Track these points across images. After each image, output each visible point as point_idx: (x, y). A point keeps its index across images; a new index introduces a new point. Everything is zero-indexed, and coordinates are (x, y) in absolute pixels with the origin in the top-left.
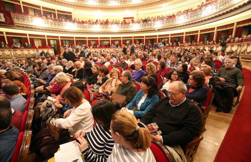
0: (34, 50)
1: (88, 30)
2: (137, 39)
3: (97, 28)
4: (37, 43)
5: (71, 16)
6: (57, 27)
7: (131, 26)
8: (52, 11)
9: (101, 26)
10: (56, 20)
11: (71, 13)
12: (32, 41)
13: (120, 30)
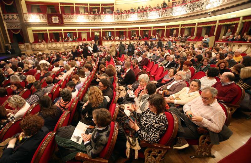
0: (76, 43)
1: (125, 20)
2: (185, 27)
3: (134, 18)
4: (84, 36)
5: (114, 7)
6: (96, 21)
7: (174, 10)
8: (97, 5)
9: (139, 15)
10: (96, 15)
11: (113, 4)
12: (80, 34)
13: (160, 17)
